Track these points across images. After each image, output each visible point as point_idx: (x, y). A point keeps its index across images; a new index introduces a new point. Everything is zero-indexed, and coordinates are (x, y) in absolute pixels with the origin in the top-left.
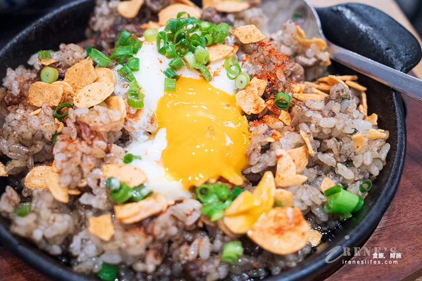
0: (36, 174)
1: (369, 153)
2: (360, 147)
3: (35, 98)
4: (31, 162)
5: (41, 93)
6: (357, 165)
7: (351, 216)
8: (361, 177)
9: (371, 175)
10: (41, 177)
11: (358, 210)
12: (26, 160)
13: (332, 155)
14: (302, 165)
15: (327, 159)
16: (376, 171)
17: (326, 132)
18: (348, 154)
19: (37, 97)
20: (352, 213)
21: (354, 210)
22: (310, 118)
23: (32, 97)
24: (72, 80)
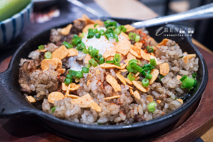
0: (52, 96)
1: (191, 63)
2: (187, 62)
3: (44, 67)
4: (47, 92)
5: (47, 64)
6: (188, 69)
7: (193, 88)
8: (191, 73)
9: (194, 72)
10: (54, 97)
11: (195, 85)
12: (45, 91)
13: (177, 67)
14: (168, 70)
15: (175, 69)
16: (196, 69)
17: (172, 57)
18: (183, 66)
19: (45, 66)
20: (193, 86)
21: (194, 85)
22: (165, 53)
23: (43, 66)
24: (56, 56)
